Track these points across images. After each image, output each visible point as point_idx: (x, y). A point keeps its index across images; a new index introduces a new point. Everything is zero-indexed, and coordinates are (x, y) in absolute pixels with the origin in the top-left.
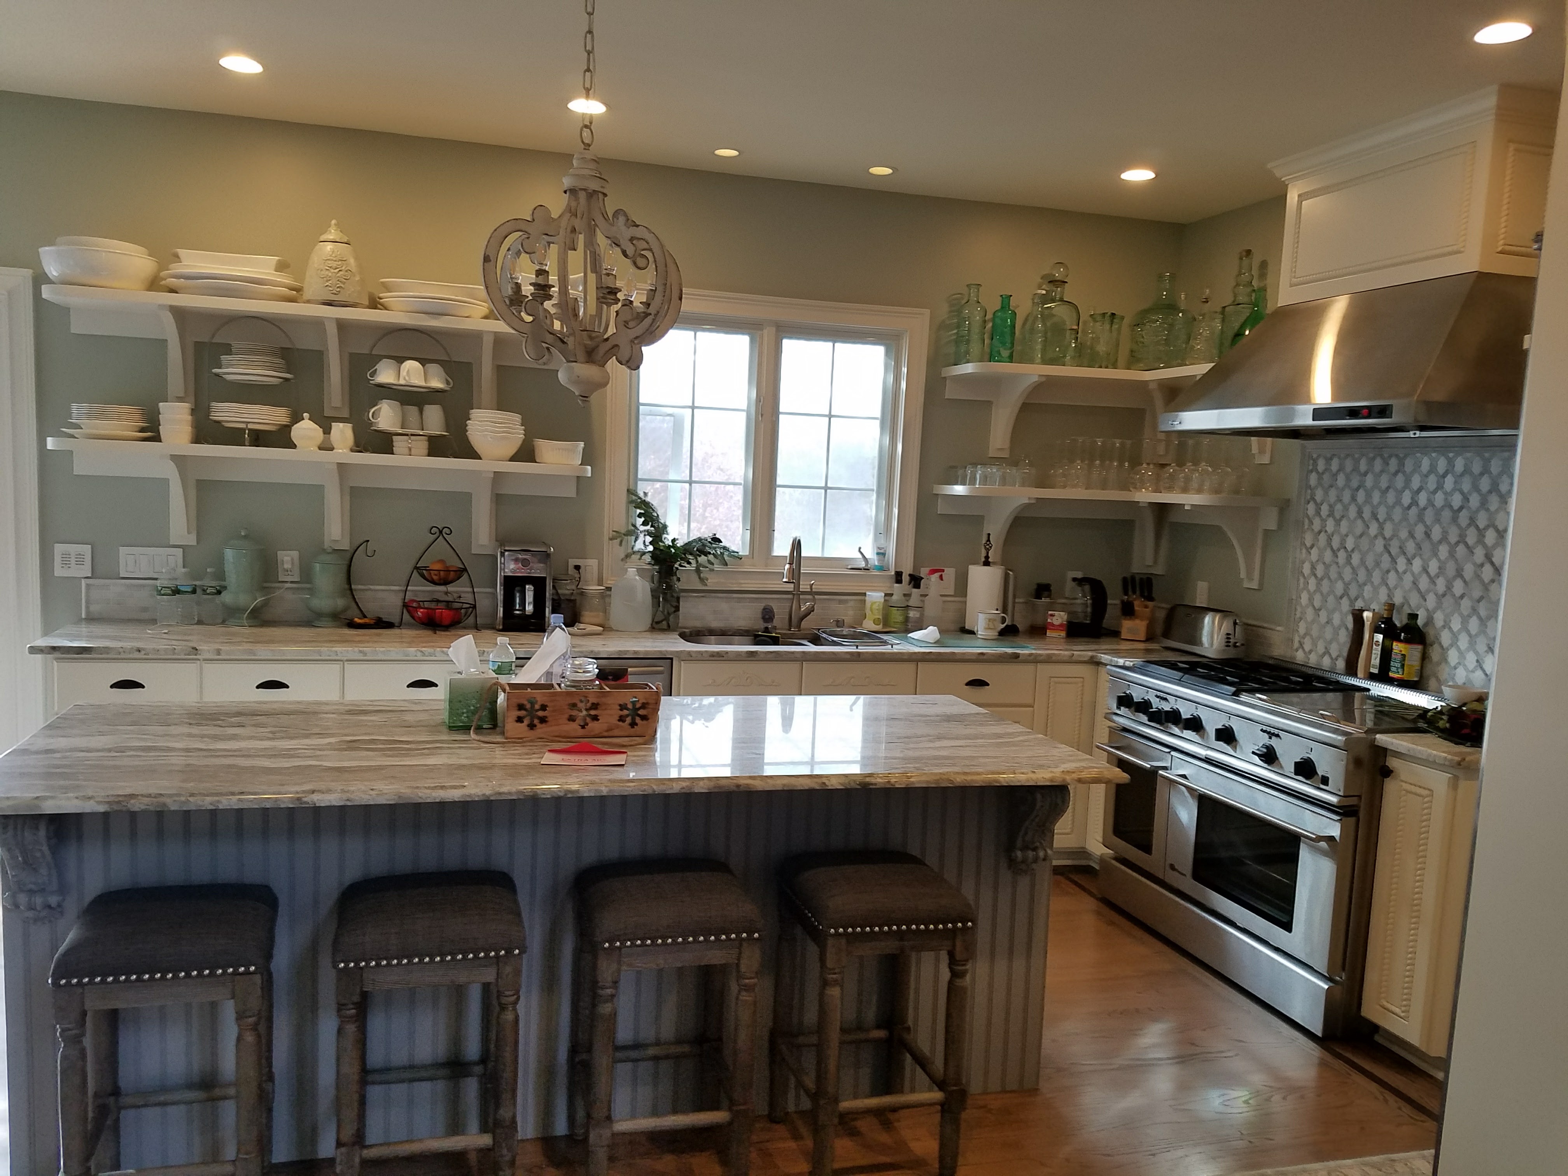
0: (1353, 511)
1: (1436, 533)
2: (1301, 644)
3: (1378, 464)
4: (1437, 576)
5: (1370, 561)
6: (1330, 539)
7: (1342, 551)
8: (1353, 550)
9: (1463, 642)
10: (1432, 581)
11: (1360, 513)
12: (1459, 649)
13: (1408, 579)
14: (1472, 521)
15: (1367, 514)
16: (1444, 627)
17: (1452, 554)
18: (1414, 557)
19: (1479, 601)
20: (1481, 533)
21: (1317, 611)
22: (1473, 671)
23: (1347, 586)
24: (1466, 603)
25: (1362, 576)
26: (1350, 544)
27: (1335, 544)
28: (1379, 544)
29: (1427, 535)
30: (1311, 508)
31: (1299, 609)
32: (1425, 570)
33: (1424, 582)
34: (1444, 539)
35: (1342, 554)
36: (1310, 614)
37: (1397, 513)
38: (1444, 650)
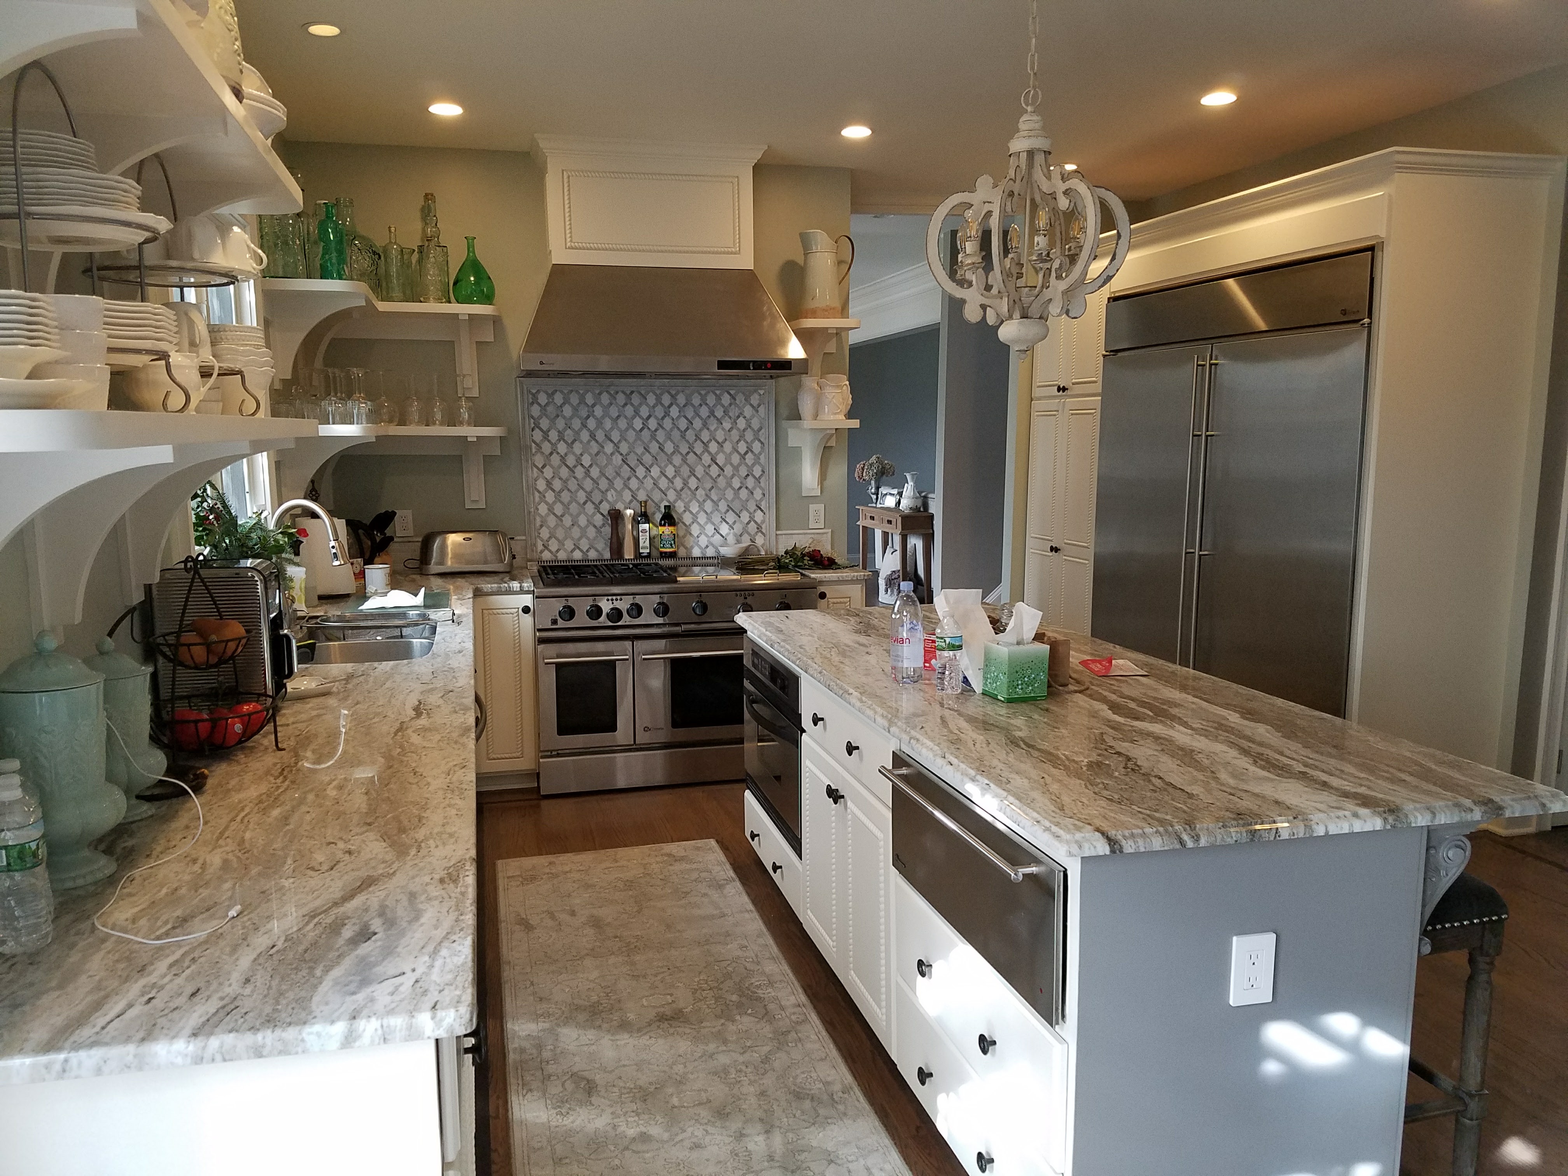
0: (585, 436)
1: (669, 447)
2: (546, 547)
3: (605, 398)
4: (675, 477)
5: (610, 472)
6: (563, 459)
7: (579, 467)
8: (591, 466)
9: (702, 518)
10: (671, 481)
11: (593, 436)
12: (699, 523)
13: (649, 483)
14: (698, 437)
15: (600, 436)
16: (685, 511)
17: (684, 460)
18: (651, 466)
19: (710, 490)
20: (706, 445)
21: (560, 518)
22: (712, 536)
23: (589, 495)
24: (700, 493)
25: (603, 484)
26: (586, 460)
27: (571, 461)
28: (617, 460)
29: (661, 449)
30: (538, 435)
31: (538, 519)
32: (663, 473)
33: (663, 483)
34: (676, 450)
35: (579, 472)
36: (552, 521)
37: (631, 435)
38: (688, 527)
